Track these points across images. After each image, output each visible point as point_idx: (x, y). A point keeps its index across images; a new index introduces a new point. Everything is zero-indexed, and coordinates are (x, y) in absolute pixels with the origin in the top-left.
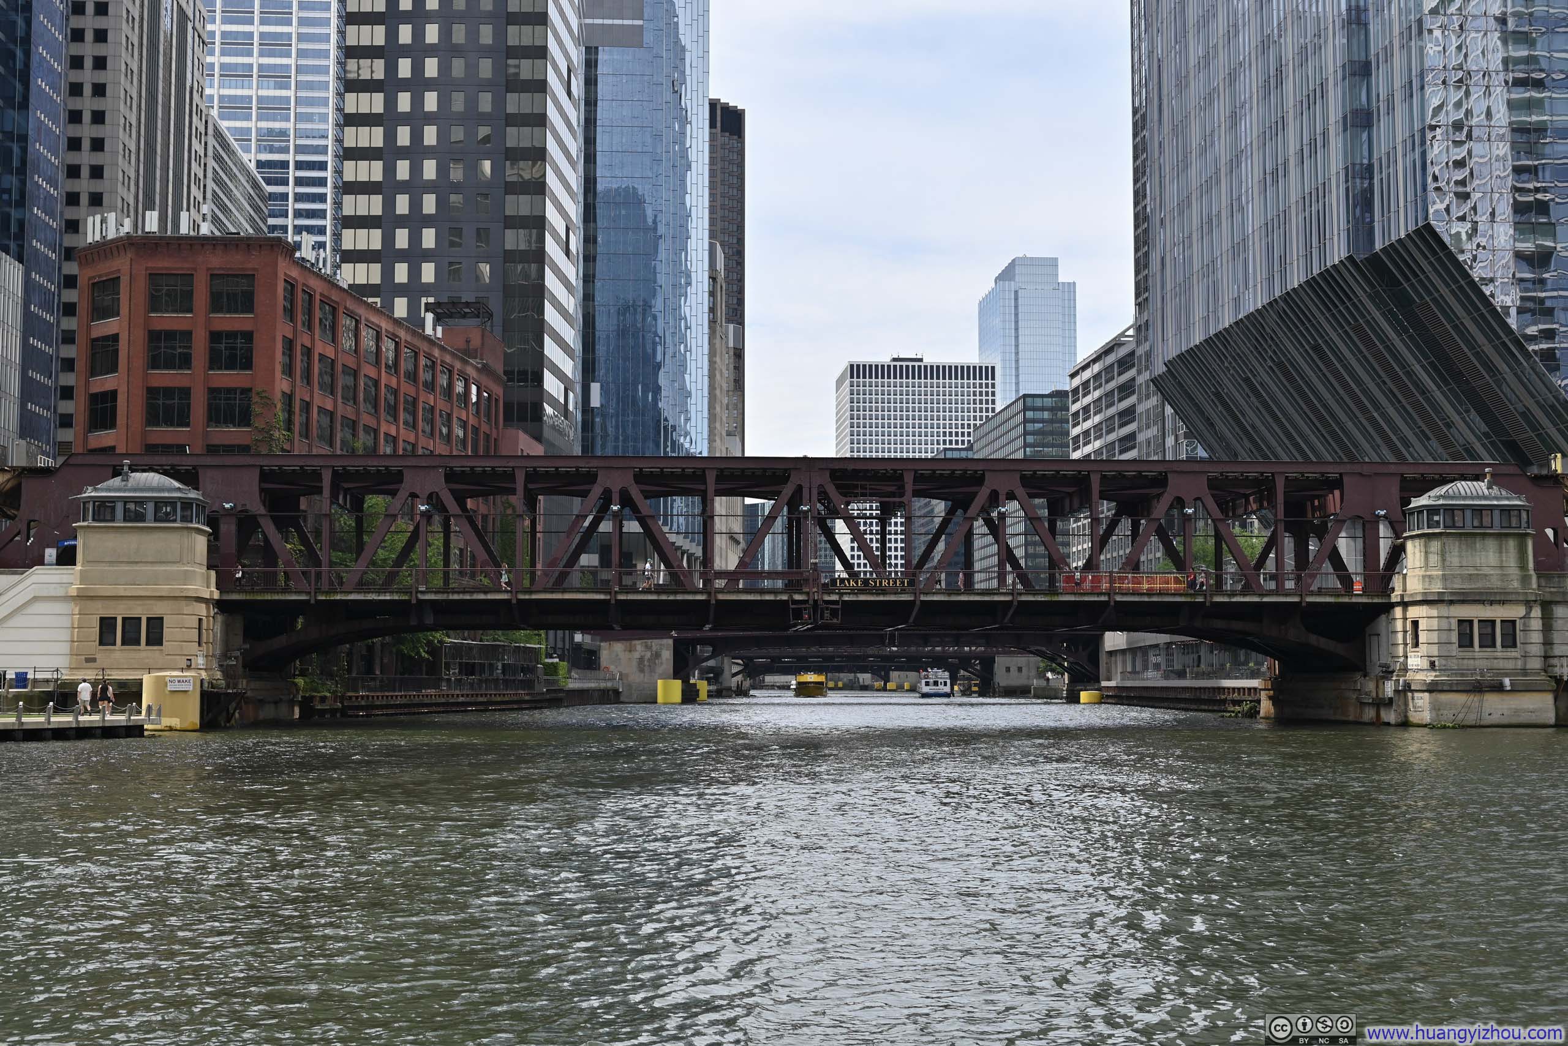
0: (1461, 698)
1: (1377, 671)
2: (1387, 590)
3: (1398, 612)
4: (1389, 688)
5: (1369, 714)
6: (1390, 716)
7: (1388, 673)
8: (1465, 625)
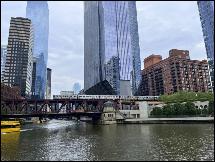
0: (108, 121)
1: (101, 119)
2: (102, 111)
3: (103, 113)
4: (102, 121)
5: (101, 123)
6: (103, 123)
7: (102, 119)
8: (109, 115)
